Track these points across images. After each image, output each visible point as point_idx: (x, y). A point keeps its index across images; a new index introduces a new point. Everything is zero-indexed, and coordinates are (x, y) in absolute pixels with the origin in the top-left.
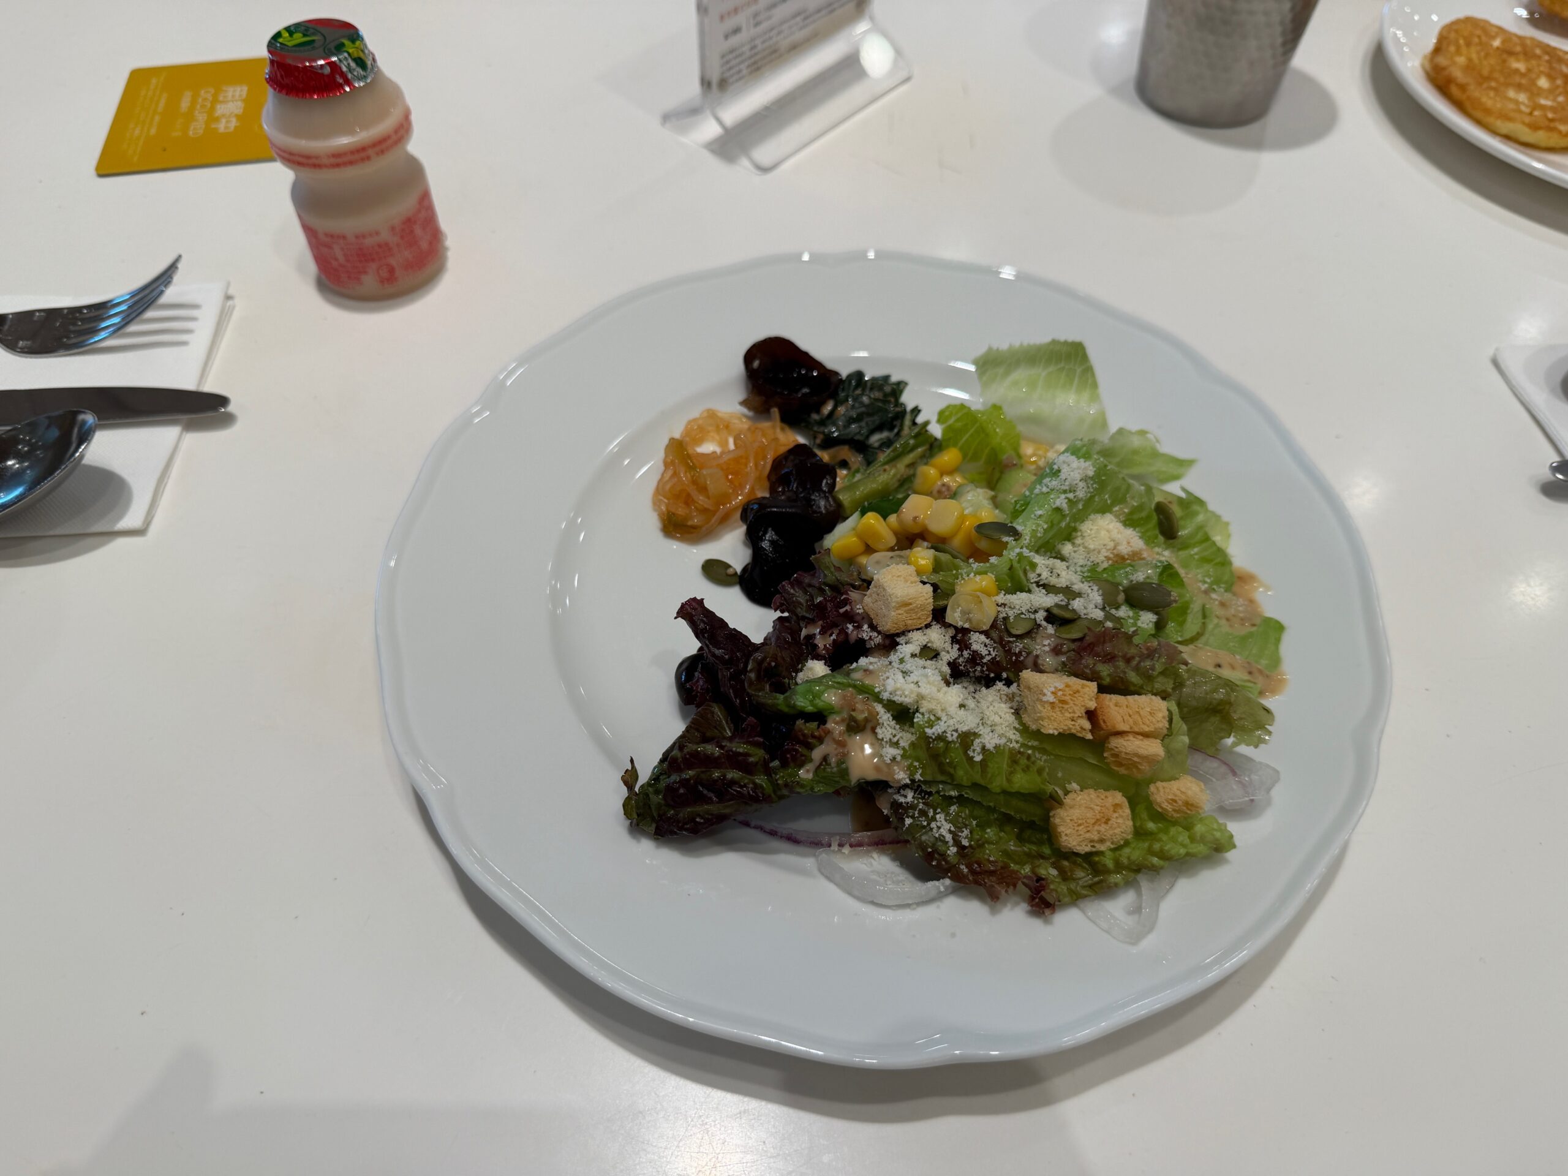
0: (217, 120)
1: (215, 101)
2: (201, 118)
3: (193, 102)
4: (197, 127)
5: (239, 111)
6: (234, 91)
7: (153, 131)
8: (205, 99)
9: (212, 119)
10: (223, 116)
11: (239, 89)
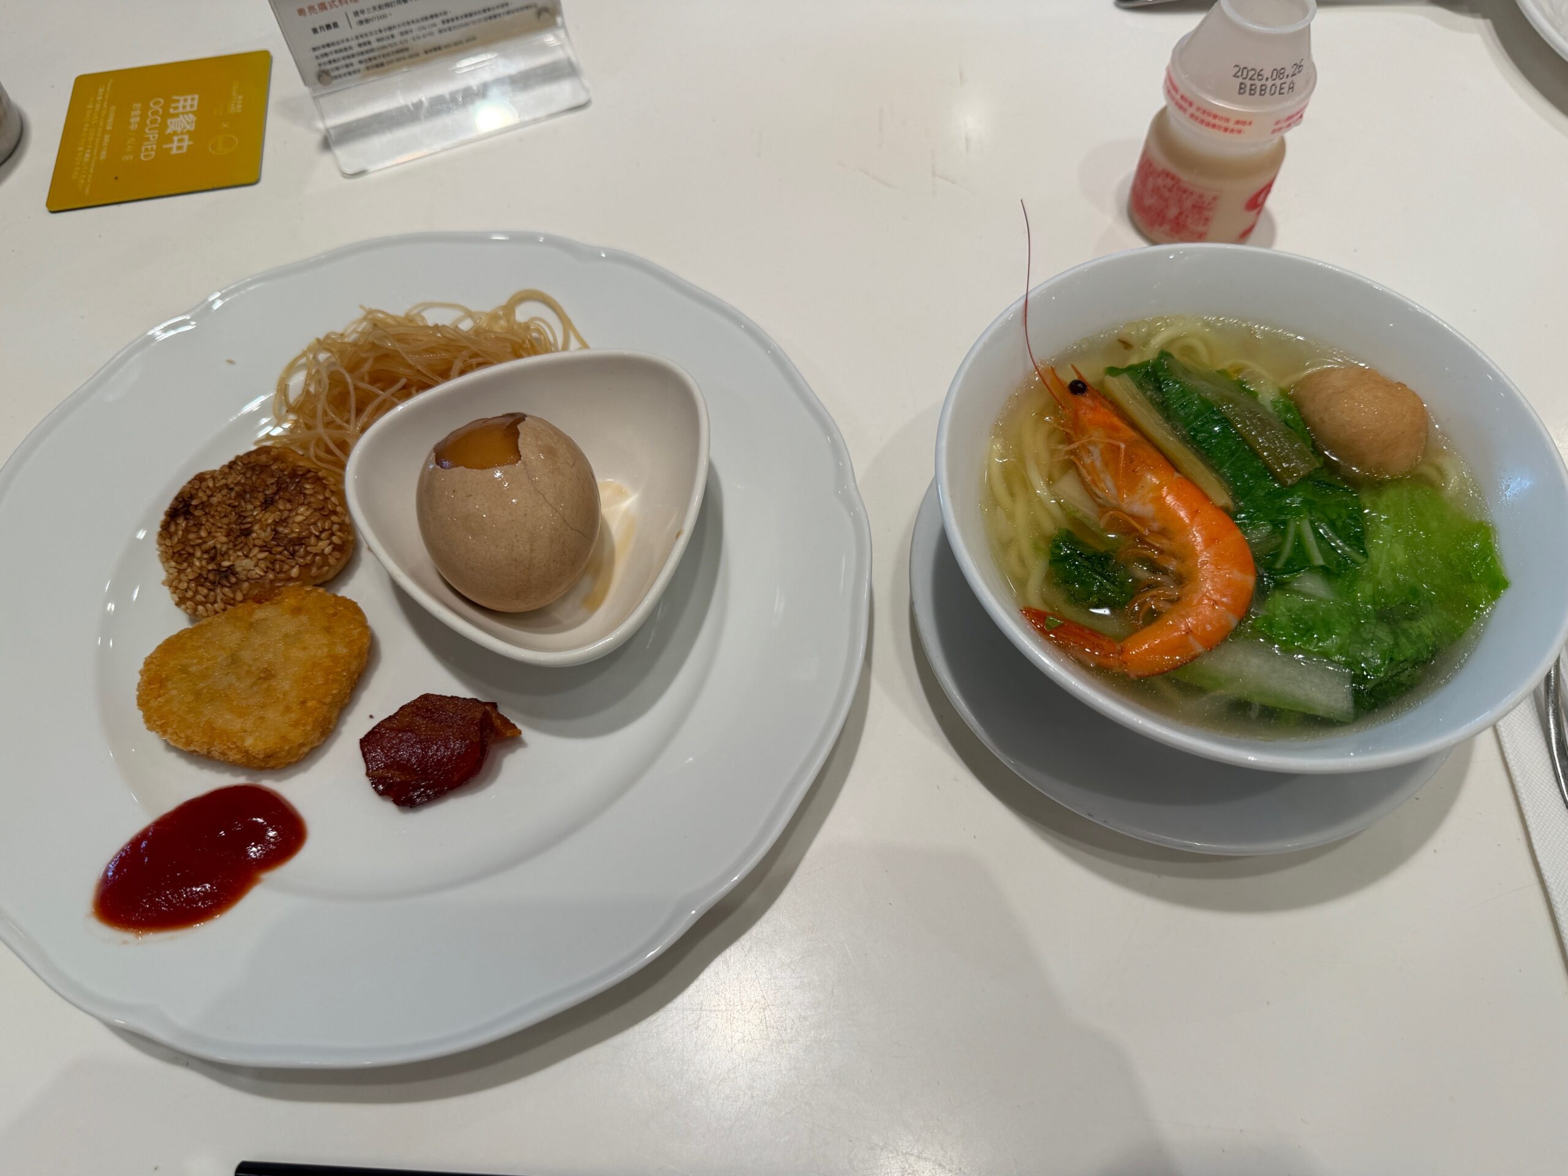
0: (169, 139)
1: (166, 115)
2: (153, 136)
3: (143, 116)
4: (149, 150)
5: (191, 127)
6: (185, 100)
7: (103, 155)
8: (155, 113)
9: (165, 138)
10: (175, 133)
11: (189, 97)
